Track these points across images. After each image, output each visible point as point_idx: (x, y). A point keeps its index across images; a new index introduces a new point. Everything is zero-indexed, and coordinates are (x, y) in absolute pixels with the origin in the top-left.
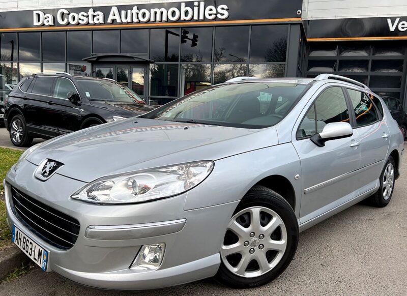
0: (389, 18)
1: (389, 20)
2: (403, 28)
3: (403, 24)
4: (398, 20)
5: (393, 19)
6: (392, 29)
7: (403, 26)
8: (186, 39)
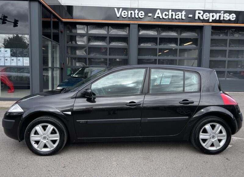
0: (116, 8)
1: (116, 9)
2: (125, 15)
3: (124, 13)
4: (121, 9)
5: (118, 9)
6: (118, 15)
7: (125, 14)
8: (6, 21)
